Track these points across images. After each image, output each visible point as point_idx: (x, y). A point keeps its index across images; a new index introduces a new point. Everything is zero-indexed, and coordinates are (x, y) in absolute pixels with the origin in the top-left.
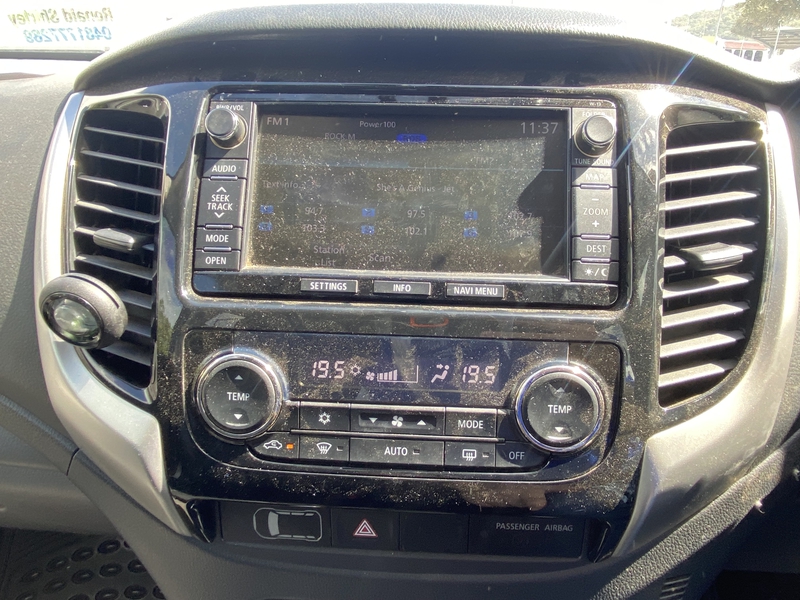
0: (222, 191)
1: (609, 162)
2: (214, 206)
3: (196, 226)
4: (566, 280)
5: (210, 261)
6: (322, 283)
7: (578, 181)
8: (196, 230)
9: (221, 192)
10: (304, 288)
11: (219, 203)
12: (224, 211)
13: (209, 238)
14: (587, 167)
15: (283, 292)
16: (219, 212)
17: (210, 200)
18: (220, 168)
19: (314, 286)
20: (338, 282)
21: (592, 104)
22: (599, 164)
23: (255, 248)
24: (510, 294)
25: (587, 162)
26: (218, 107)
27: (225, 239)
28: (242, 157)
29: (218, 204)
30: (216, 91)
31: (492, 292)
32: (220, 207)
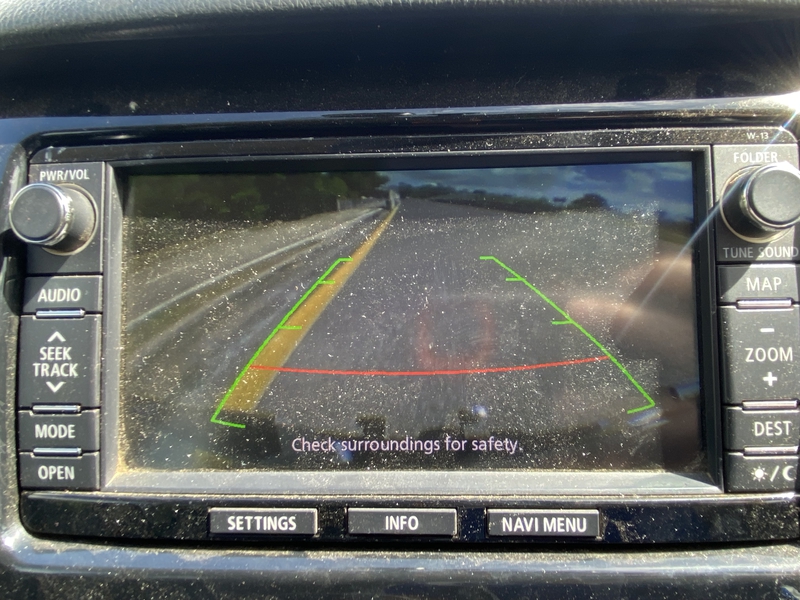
0: (57, 340)
1: (788, 252)
2: (45, 371)
3: (17, 409)
4: (715, 489)
5: (46, 473)
6: (249, 518)
7: (731, 294)
8: (17, 414)
9: (56, 342)
10: (216, 528)
11: (54, 363)
12: (62, 379)
13: (42, 431)
14: (748, 263)
15: (180, 535)
16: (55, 380)
17: (38, 358)
18: (52, 294)
19: (235, 525)
20: (279, 515)
21: (751, 136)
22: (769, 257)
23: (129, 436)
24: (611, 528)
25: (746, 254)
26: (43, 174)
27: (69, 431)
28: (92, 269)
29: (51, 364)
30: (38, 144)
31: (577, 527)
32: (58, 371)
